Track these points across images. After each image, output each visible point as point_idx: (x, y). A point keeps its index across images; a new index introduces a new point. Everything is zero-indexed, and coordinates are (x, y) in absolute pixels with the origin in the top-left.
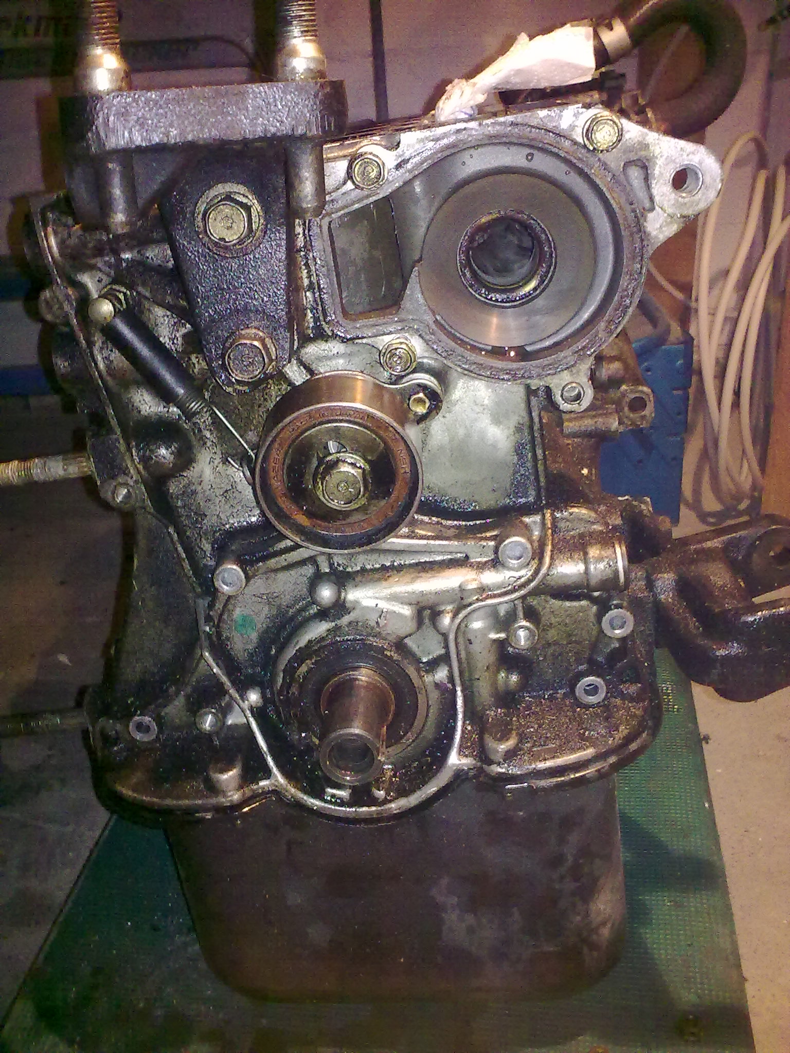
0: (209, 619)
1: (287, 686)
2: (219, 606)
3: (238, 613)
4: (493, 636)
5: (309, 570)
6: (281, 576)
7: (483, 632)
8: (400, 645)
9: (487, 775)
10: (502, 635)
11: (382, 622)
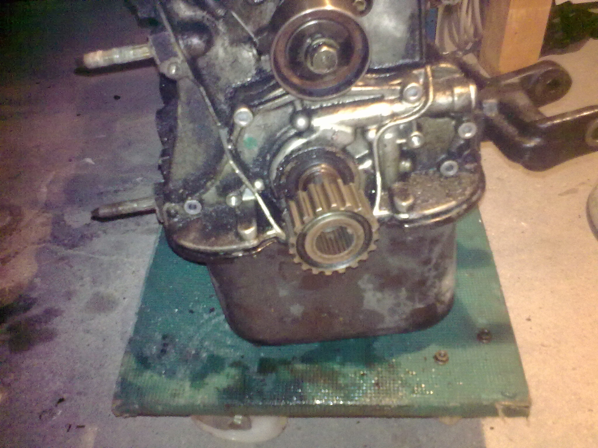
0: (229, 141)
1: (278, 178)
2: (236, 133)
3: (246, 136)
4: (399, 141)
5: (290, 110)
6: (273, 114)
7: (393, 140)
8: (344, 150)
9: (397, 220)
10: (403, 141)
11: (334, 137)
